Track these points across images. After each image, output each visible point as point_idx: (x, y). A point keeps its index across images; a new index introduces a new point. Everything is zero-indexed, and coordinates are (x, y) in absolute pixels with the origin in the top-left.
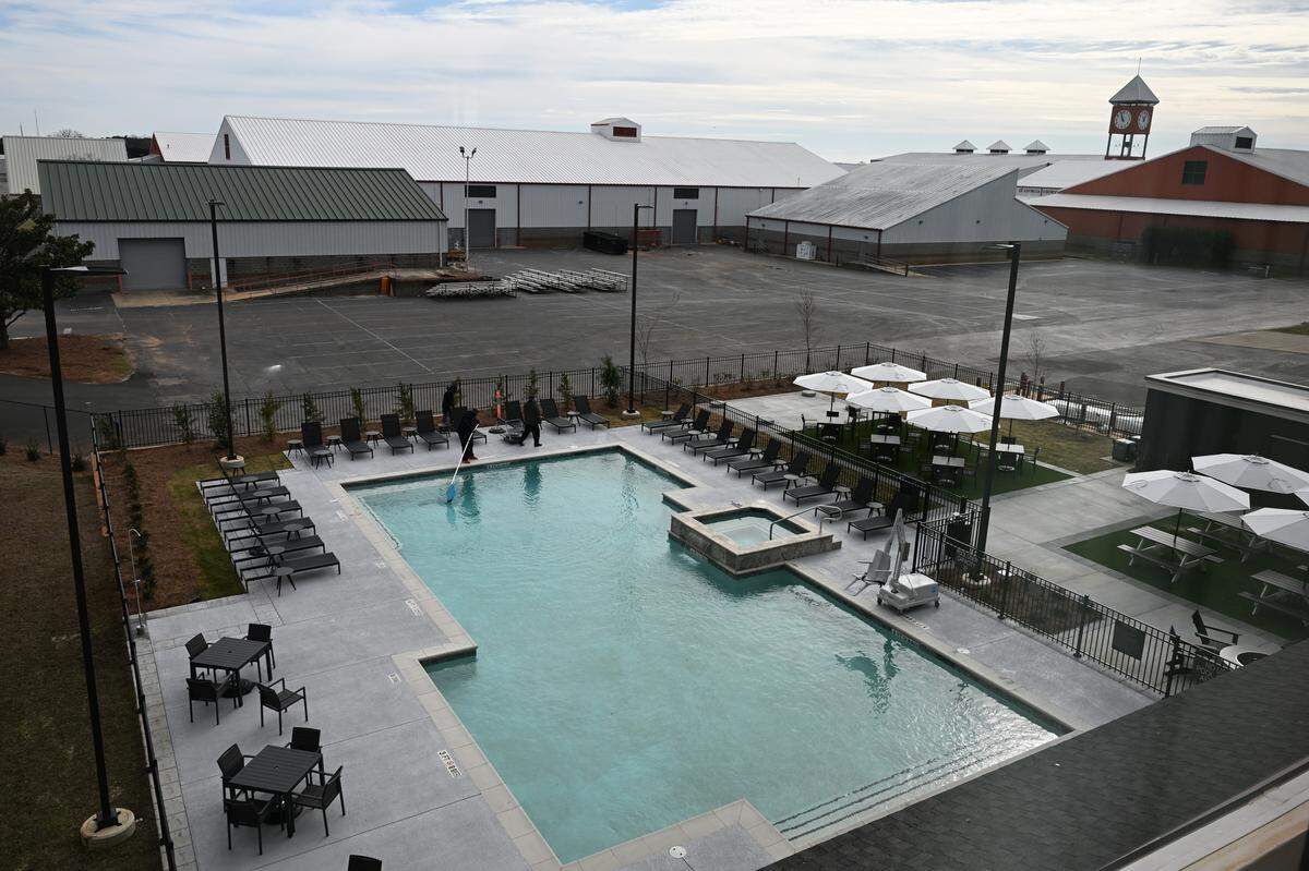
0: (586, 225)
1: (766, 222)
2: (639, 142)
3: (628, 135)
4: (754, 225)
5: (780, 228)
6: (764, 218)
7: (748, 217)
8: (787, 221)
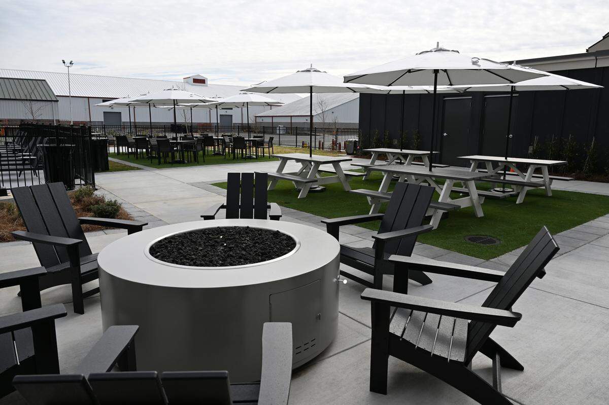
0: (173, 121)
1: (263, 118)
2: (207, 86)
3: (200, 83)
4: (259, 120)
5: (269, 120)
6: (263, 116)
7: (256, 117)
8: (272, 117)
